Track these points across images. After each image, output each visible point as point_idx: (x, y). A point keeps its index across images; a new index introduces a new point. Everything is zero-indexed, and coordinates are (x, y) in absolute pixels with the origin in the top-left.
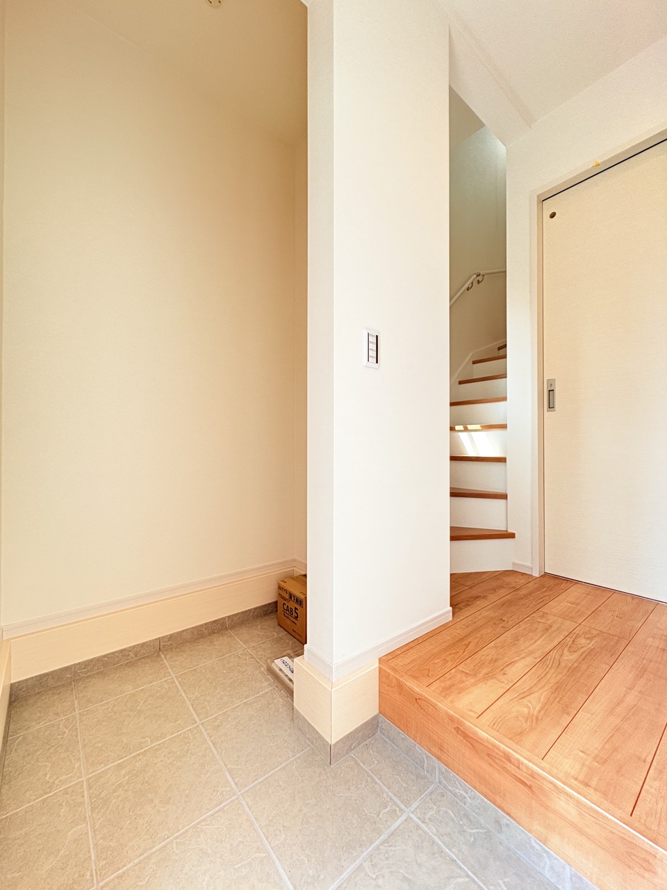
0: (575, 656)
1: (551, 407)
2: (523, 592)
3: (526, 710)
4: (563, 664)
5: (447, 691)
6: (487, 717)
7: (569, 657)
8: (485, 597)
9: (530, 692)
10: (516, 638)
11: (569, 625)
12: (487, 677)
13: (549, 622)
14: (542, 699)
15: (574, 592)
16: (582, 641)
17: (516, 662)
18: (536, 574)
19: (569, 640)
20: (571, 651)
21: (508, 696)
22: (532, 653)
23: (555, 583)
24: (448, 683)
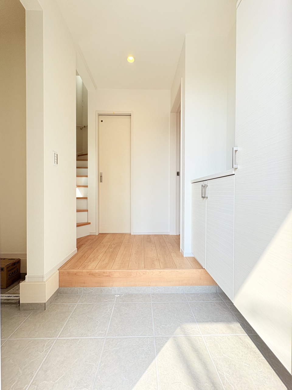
0: (112, 249)
1: (101, 181)
2: (95, 240)
3: (105, 263)
4: (110, 252)
5: (84, 268)
6: (97, 268)
7: (111, 250)
8: (85, 244)
9: (105, 259)
10: (98, 250)
11: (109, 243)
12: (93, 261)
13: (104, 244)
14: (108, 259)
15: (108, 236)
16: (113, 246)
17: (99, 255)
18: (97, 234)
19: (110, 246)
20: (111, 248)
21: (100, 262)
22: (102, 252)
23: (103, 235)
24: (84, 266)
